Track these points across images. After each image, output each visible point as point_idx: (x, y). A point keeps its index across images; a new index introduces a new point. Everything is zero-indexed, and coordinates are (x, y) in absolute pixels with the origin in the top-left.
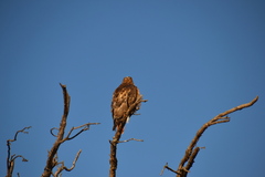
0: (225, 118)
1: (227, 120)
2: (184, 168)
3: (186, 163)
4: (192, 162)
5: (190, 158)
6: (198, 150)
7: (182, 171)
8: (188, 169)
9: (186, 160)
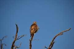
0: (62, 34)
6: (54, 42)
8: (51, 48)
9: (51, 45)
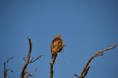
1: (102, 55)
2: (83, 75)
3: (84, 73)
4: (87, 73)
5: (86, 71)
6: (89, 68)
7: (82, 77)
8: (85, 76)
9: (84, 72)
